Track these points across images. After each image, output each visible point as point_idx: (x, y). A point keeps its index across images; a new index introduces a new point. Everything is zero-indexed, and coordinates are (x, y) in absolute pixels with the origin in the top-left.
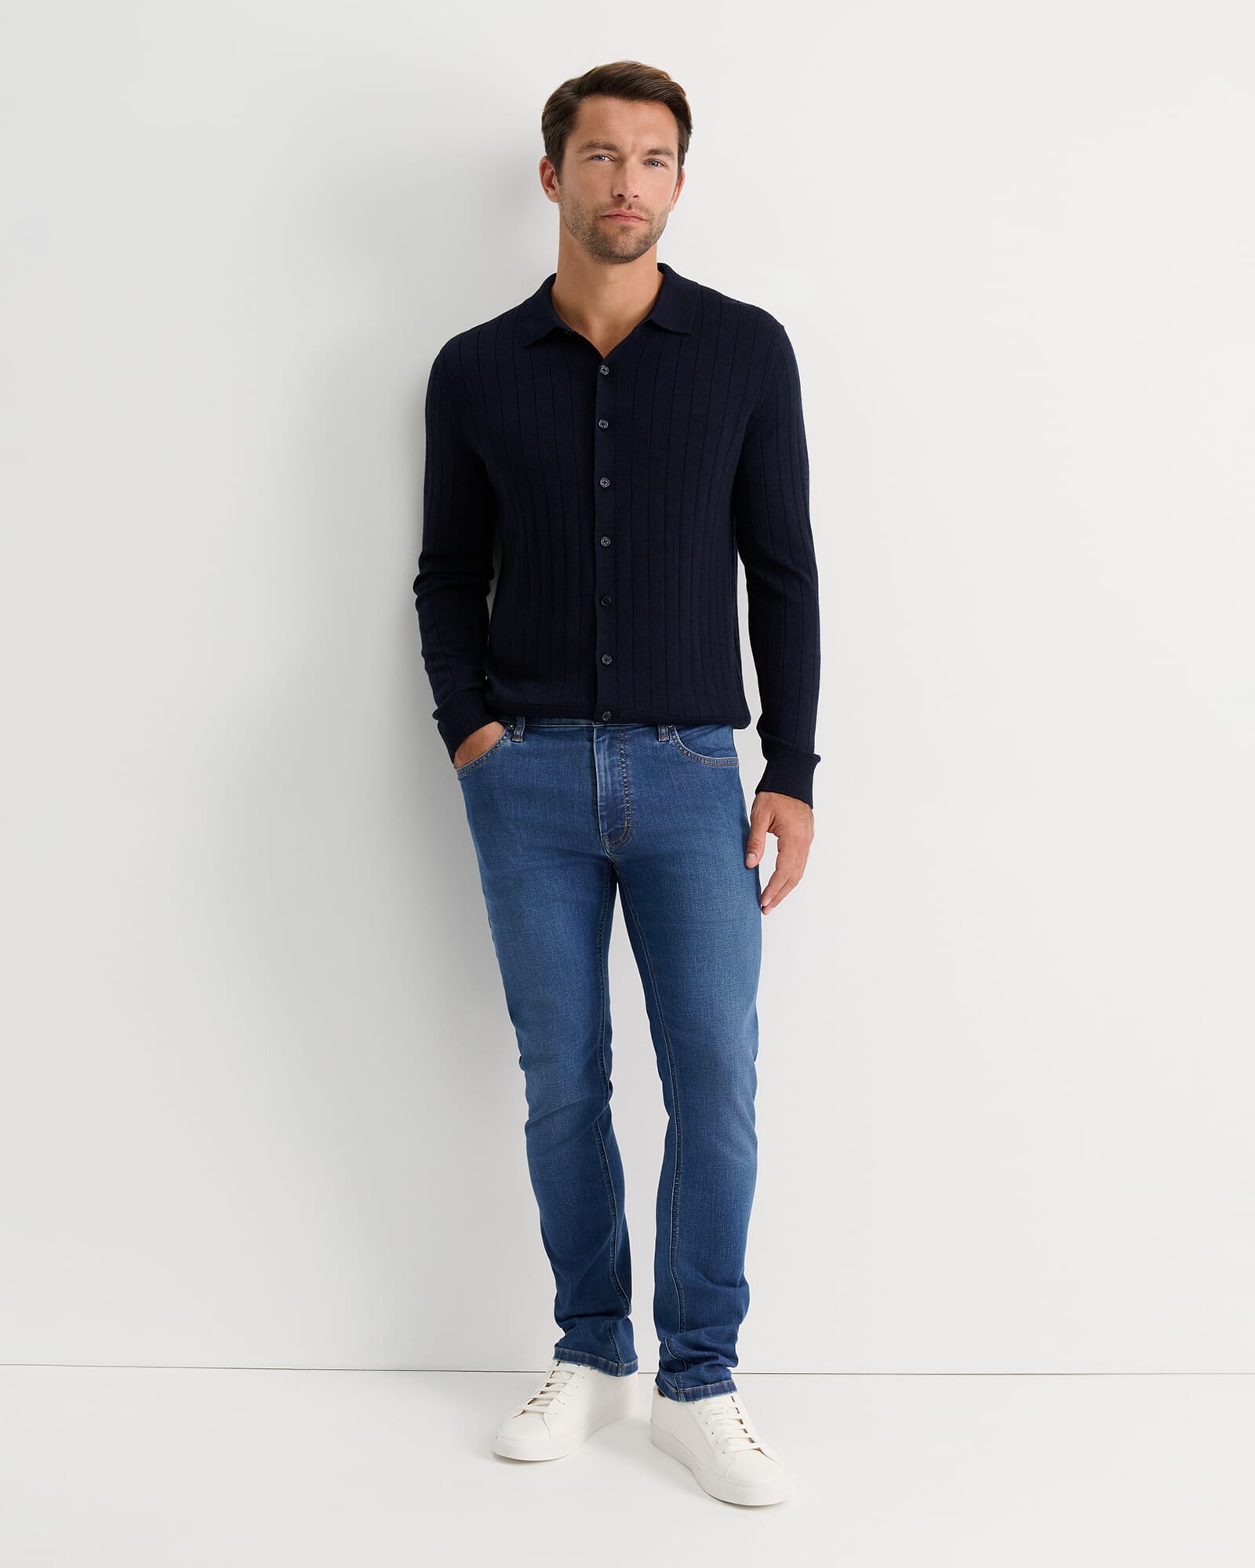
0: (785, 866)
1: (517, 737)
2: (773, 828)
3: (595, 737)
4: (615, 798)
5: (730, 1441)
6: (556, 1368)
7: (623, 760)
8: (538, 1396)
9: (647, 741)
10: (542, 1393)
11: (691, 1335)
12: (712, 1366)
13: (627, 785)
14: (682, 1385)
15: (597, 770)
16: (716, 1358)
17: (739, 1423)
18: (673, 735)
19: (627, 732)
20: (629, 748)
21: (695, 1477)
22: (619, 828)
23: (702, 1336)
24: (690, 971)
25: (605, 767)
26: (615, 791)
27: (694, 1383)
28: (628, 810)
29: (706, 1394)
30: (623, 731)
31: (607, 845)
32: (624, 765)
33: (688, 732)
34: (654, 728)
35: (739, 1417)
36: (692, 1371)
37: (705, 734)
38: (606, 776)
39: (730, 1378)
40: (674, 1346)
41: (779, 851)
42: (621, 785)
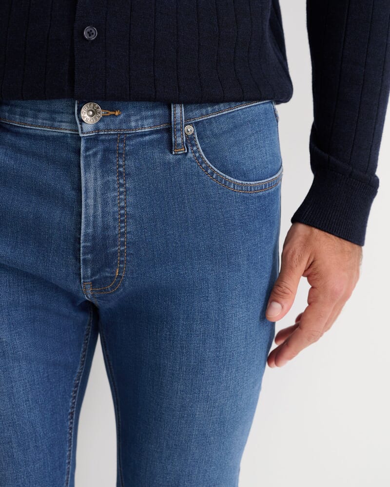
2: (311, 273)
3: (82, 149)
4: (106, 238)
7: (121, 181)
9: (158, 154)
13: (124, 219)
15: (83, 196)
18: (193, 145)
19: (128, 142)
20: (130, 163)
22: (107, 277)
25: (95, 191)
26: (106, 228)
28: (121, 255)
30: (122, 141)
32: (121, 190)
41: (309, 303)
42: (115, 219)
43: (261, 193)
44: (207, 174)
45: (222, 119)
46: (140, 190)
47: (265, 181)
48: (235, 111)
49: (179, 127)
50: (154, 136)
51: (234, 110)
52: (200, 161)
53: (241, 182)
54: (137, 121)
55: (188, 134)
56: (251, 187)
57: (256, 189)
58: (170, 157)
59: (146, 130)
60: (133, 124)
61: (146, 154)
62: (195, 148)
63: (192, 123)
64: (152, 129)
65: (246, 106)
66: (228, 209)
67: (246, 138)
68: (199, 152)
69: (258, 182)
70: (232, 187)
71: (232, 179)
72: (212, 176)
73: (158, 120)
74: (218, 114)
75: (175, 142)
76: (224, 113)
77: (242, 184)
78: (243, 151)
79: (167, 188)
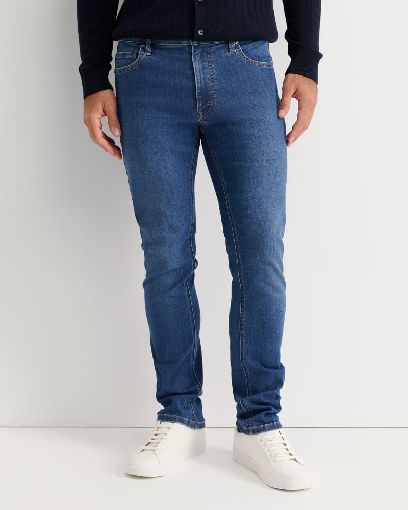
0: (302, 118)
1: (148, 52)
2: (296, 95)
3: (192, 52)
4: (206, 88)
5: (278, 454)
6: (159, 426)
7: (209, 64)
8: (150, 441)
9: (224, 53)
10: (152, 439)
11: (255, 397)
12: (268, 414)
13: (213, 80)
14: (251, 425)
16: (270, 409)
17: (284, 446)
18: (238, 49)
19: (211, 48)
20: (212, 57)
21: (258, 476)
22: (208, 106)
23: (261, 397)
24: (249, 190)
25: (200, 70)
26: (206, 84)
27: (257, 423)
28: (214, 95)
29: (264, 430)
30: (209, 47)
31: (201, 116)
32: (210, 68)
33: (246, 47)
34: (227, 45)
35: (284, 442)
36: (257, 416)
37: (256, 48)
38: (200, 75)
39: (278, 421)
40: (246, 403)
42: (209, 80)
44: (245, 60)
46: (218, 68)
52: (241, 55)
58: (229, 54)
61: (219, 53)
70: (256, 64)
71: (256, 61)
72: (247, 61)
77: (260, 63)
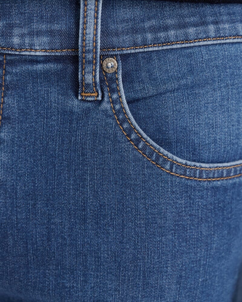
18: (112, 91)
43: (219, 183)
44: (129, 141)
45: (170, 56)
46: (20, 146)
47: (229, 164)
48: (195, 46)
49: (90, 56)
50: (52, 66)
51: (192, 45)
52: (121, 117)
53: (184, 161)
54: (22, 36)
55: (107, 71)
56: (201, 172)
57: (211, 175)
58: (75, 103)
59: (38, 54)
60: (16, 40)
61: (37, 92)
62: (115, 96)
63: (116, 55)
64: (48, 54)
65: (215, 42)
66: (156, 201)
67: (207, 92)
68: (121, 103)
69: (216, 165)
70: (168, 167)
71: (170, 155)
72: (137, 145)
73: (57, 41)
74: (165, 48)
75: (82, 80)
76: (175, 47)
77: (186, 164)
78: (198, 113)
79: (62, 151)
